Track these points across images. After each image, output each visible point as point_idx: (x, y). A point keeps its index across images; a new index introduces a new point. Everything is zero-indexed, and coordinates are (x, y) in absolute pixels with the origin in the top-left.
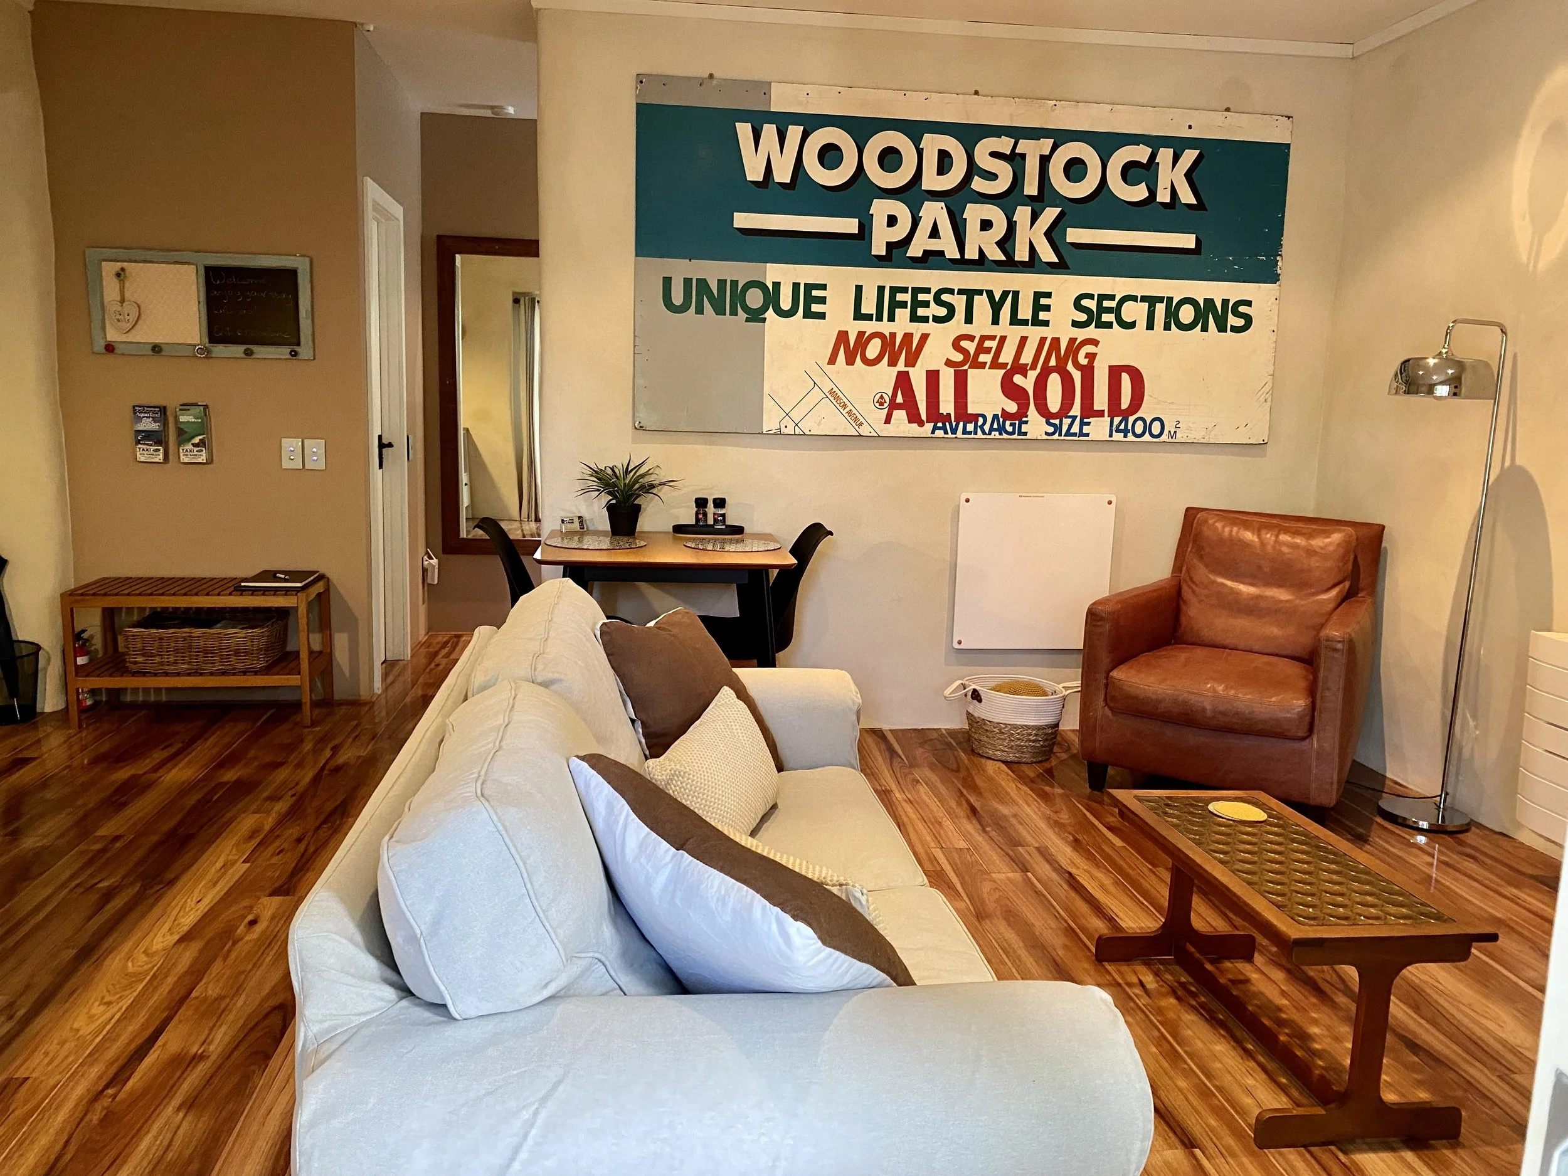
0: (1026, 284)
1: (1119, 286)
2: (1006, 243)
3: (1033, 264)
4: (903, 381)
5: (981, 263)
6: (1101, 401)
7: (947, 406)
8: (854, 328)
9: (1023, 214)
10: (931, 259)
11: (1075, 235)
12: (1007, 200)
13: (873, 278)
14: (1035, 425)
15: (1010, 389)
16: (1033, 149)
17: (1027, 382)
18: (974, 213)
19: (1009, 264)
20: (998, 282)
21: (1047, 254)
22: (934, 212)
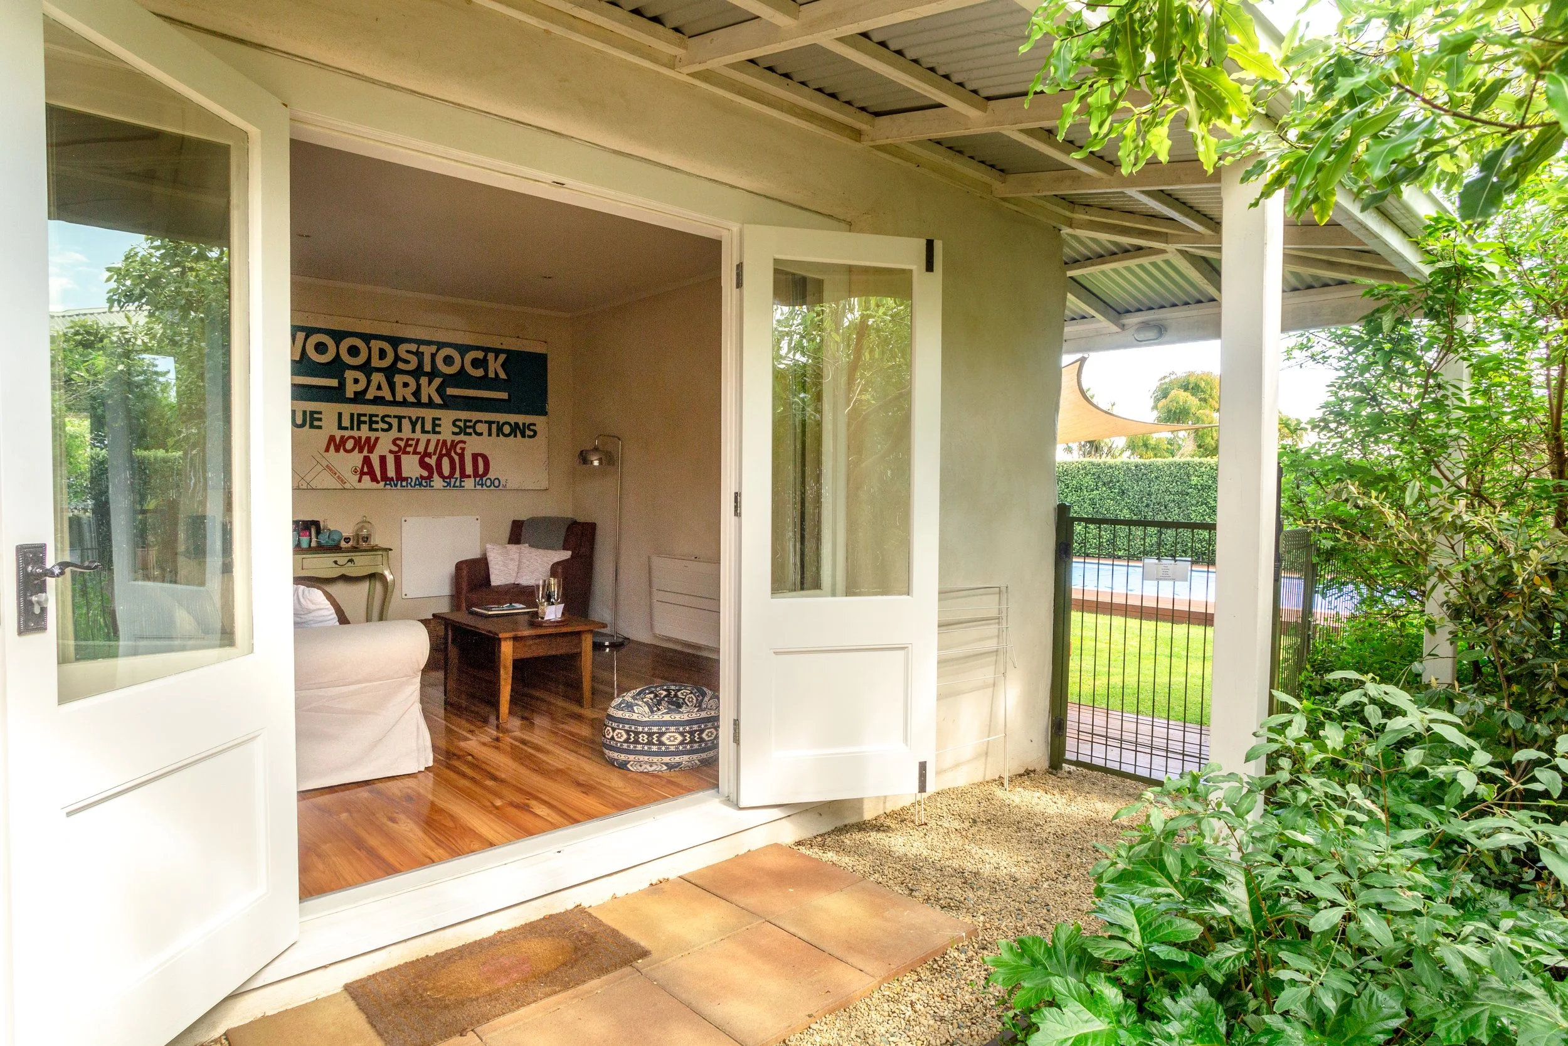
0: (429, 414)
1: (475, 416)
2: (417, 393)
3: (431, 404)
4: (367, 461)
5: (404, 403)
6: (469, 470)
7: (391, 473)
8: (339, 434)
9: (424, 381)
10: (378, 401)
11: (450, 391)
12: (417, 373)
13: (347, 409)
14: (437, 482)
15: (423, 465)
16: (427, 351)
17: (432, 461)
18: (399, 379)
19: (419, 404)
20: (414, 413)
21: (437, 400)
22: (378, 378)
